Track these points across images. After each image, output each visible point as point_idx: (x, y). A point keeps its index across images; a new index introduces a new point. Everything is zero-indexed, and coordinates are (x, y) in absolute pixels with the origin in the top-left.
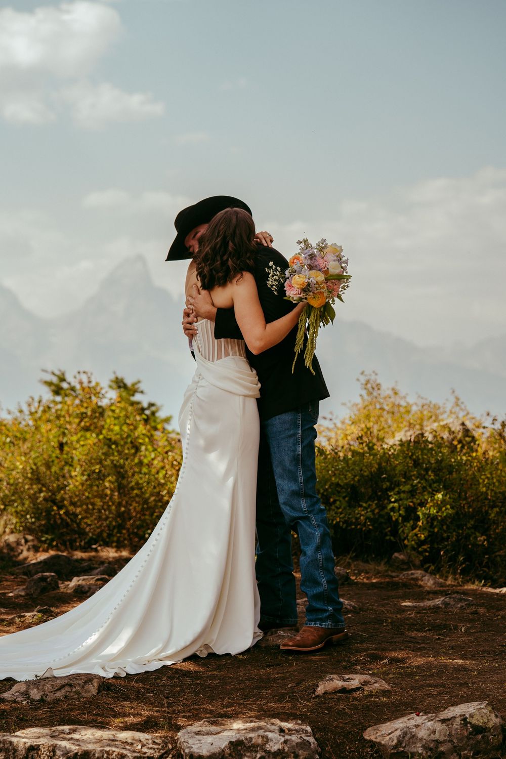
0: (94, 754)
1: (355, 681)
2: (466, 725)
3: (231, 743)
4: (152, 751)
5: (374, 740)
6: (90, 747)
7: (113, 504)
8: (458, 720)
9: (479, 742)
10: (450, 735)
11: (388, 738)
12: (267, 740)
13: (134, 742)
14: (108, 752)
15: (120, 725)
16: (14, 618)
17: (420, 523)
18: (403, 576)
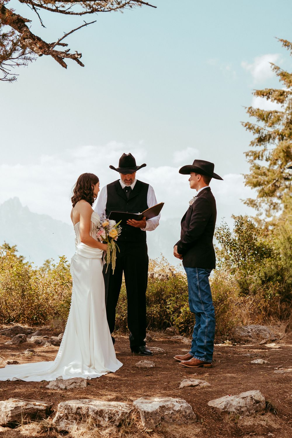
0: (105, 411)
1: (196, 382)
2: (252, 400)
3: (160, 406)
4: (126, 410)
5: (213, 406)
6: (102, 408)
7: (19, 303)
8: (249, 398)
9: (257, 407)
10: (246, 404)
11: (220, 405)
12: (174, 406)
13: (118, 406)
14: (111, 410)
15: (106, 399)
16: (20, 354)
17: (181, 315)
18: (172, 338)
